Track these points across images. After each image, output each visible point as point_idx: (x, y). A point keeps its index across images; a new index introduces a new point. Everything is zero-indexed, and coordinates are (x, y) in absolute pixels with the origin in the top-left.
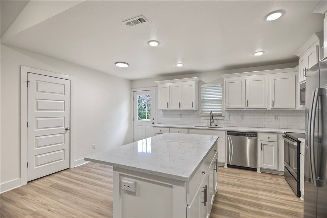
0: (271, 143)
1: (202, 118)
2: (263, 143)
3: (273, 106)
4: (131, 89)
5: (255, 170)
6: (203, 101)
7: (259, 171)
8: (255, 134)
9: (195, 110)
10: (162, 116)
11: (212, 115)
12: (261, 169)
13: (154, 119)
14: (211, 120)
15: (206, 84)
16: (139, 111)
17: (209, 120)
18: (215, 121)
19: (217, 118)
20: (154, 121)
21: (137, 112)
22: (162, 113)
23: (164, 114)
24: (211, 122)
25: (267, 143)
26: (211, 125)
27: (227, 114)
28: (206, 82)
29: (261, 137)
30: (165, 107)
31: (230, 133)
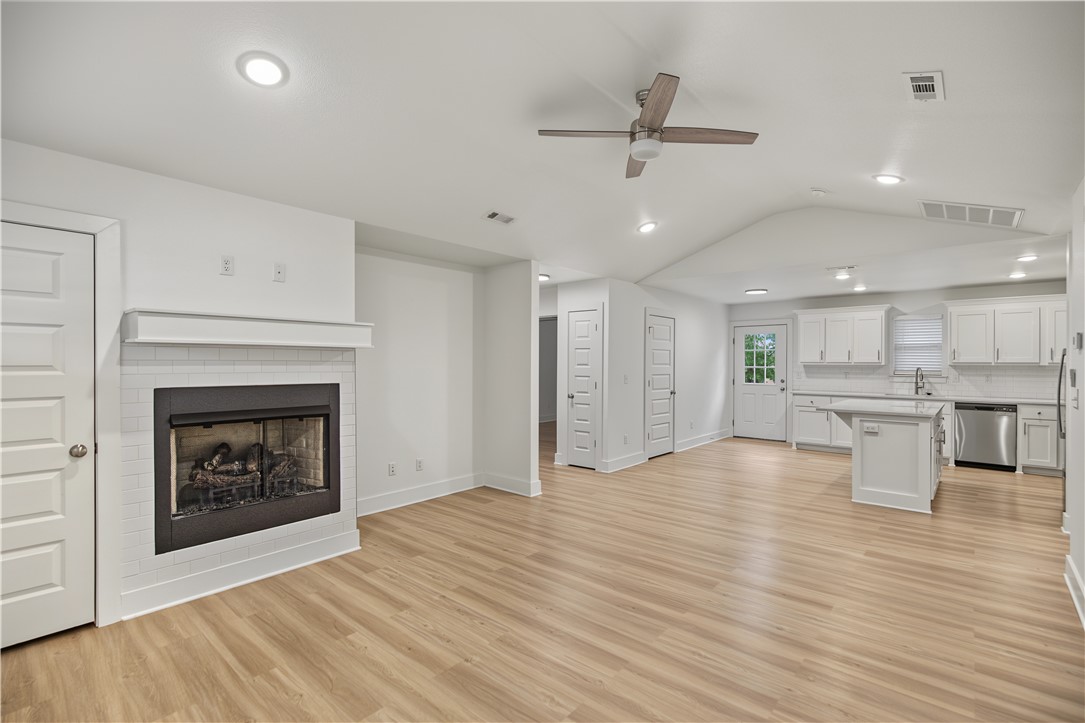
0: (1044, 423)
1: (896, 379)
2: (1028, 422)
3: (1052, 359)
4: (730, 321)
5: (1012, 469)
6: (897, 348)
7: (1019, 471)
8: (1012, 408)
9: (883, 364)
10: (803, 375)
11: (919, 375)
12: (1024, 468)
13: (783, 381)
14: (917, 383)
15: (905, 314)
16: (746, 365)
17: (914, 385)
18: (927, 386)
19: (931, 380)
20: (783, 385)
21: (742, 369)
22: (802, 369)
23: (806, 372)
24: (917, 388)
25: (1037, 423)
26: (917, 393)
27: (953, 371)
28: (905, 311)
29: (1023, 412)
30: (816, 359)
31: (959, 406)
